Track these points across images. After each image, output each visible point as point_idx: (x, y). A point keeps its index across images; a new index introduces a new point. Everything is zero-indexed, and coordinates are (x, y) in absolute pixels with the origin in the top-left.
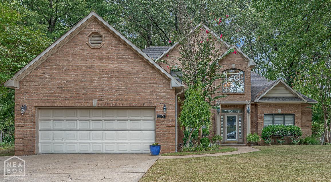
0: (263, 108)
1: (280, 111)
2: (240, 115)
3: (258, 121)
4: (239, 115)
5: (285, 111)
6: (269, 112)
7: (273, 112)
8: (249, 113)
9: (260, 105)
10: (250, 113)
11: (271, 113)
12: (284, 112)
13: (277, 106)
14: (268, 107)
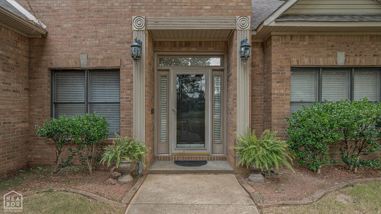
0: (287, 49)
1: (341, 60)
2: (217, 73)
3: (273, 91)
4: (215, 73)
5: (358, 59)
6: (306, 62)
7: (322, 62)
8: (244, 58)
9: (278, 40)
10: (249, 61)
11: (313, 63)
12: (355, 61)
13: (330, 43)
14: (305, 46)
